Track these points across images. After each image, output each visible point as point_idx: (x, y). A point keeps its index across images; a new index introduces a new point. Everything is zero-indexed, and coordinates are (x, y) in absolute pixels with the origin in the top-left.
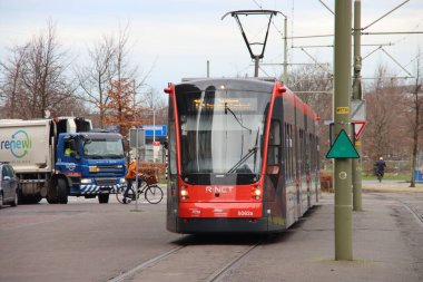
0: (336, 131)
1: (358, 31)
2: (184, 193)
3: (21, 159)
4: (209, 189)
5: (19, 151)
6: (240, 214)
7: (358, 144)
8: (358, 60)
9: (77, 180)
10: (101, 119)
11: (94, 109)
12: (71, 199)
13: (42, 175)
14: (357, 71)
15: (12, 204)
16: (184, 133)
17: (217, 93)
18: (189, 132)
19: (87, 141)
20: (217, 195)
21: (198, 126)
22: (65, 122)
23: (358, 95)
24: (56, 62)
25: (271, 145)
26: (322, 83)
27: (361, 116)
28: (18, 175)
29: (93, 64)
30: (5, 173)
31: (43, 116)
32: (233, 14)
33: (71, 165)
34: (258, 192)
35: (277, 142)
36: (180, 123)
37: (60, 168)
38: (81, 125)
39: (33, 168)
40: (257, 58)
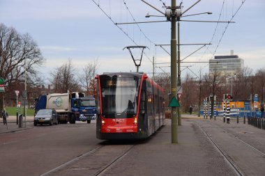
0: (172, 97)
1: (179, 61)
2: (103, 122)
3: (59, 107)
4: (114, 120)
5: (59, 105)
6: (128, 131)
7: (180, 101)
8: (179, 72)
9: (79, 115)
10: (87, 93)
11: (85, 89)
12: (77, 122)
13: (67, 113)
14: (179, 76)
15: (56, 124)
16: (103, 96)
17: (118, 79)
18: (106, 96)
19: (82, 101)
20: (118, 123)
21: (109, 93)
22: (75, 94)
23: (179, 84)
24: (72, 73)
25: (141, 101)
26: (167, 80)
27: (181, 92)
28: (58, 113)
29: (84, 73)
30: (53, 112)
31: (67, 92)
32: (128, 48)
33: (76, 109)
34: (136, 122)
35: (144, 100)
36: (102, 92)
37: (72, 110)
38: (81, 95)
39: (63, 111)
40: (138, 66)
